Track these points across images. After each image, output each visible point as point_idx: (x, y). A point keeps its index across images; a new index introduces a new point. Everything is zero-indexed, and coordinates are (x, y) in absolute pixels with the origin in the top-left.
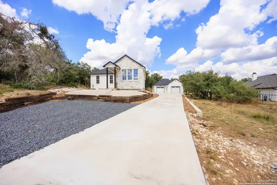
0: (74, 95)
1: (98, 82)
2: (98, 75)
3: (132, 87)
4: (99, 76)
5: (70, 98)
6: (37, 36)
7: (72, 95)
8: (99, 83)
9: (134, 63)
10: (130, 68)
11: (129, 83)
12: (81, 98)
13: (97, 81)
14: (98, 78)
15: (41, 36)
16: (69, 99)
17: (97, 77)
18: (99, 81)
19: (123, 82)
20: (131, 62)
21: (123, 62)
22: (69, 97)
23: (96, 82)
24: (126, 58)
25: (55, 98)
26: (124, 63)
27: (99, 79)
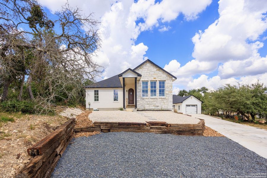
0: (111, 123)
1: (96, 99)
2: (96, 89)
3: (157, 106)
4: (98, 91)
5: (104, 128)
6: (26, 21)
7: (107, 123)
8: (98, 100)
9: (160, 73)
10: (155, 78)
11: (152, 100)
12: (124, 128)
13: (95, 97)
14: (96, 93)
15: (31, 22)
16: (102, 130)
17: (95, 91)
18: (98, 97)
19: (143, 99)
20: (156, 70)
21: (143, 70)
22: (102, 127)
23: (93, 98)
24: (148, 65)
25: (80, 130)
26: (145, 72)
27: (98, 94)
